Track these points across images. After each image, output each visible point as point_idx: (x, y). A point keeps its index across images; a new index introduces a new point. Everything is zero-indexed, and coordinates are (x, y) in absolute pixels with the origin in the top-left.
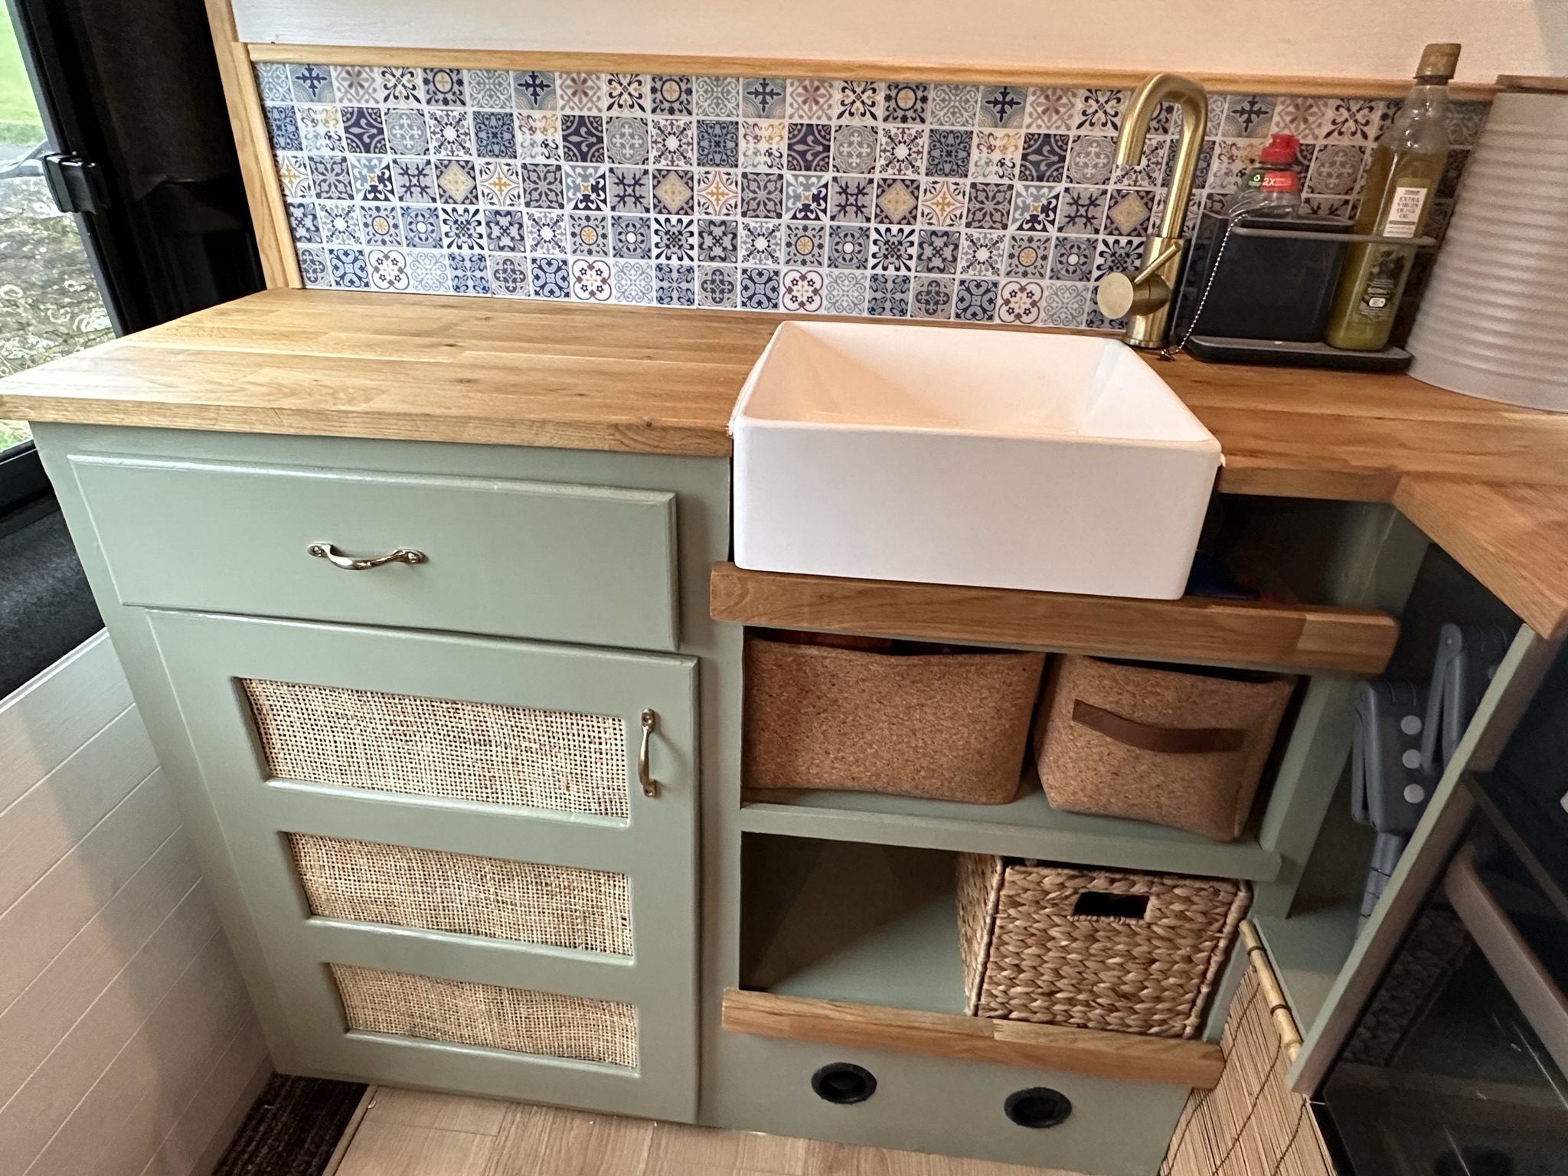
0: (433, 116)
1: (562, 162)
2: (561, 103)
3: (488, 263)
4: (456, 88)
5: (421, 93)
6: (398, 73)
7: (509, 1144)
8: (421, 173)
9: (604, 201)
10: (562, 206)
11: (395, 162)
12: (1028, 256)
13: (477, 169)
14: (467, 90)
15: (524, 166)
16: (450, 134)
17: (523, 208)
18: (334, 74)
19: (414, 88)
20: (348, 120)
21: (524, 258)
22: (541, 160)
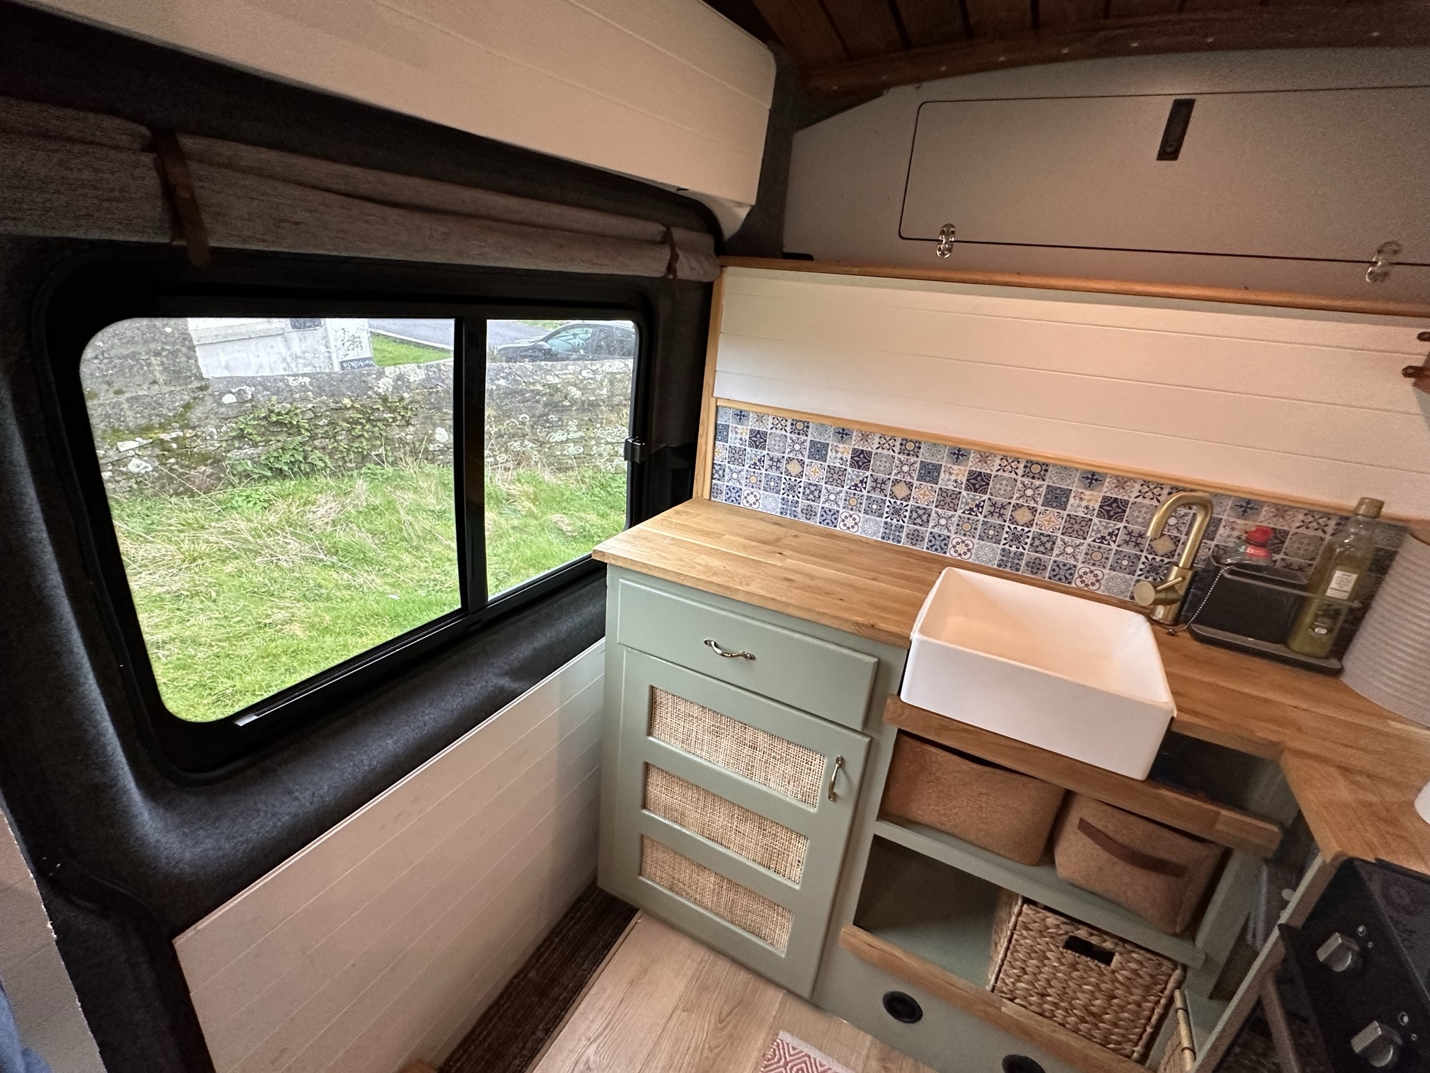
0: (791, 438)
1: (848, 468)
2: (854, 443)
3: (800, 505)
4: (805, 429)
5: (788, 429)
6: (780, 419)
7: (705, 970)
8: (779, 461)
9: (865, 488)
10: (843, 487)
11: (768, 454)
12: (1097, 556)
13: (806, 464)
14: (810, 430)
15: (829, 466)
16: (797, 447)
17: (823, 484)
18: (751, 415)
19: (786, 426)
20: (752, 434)
21: (818, 506)
22: (838, 465)
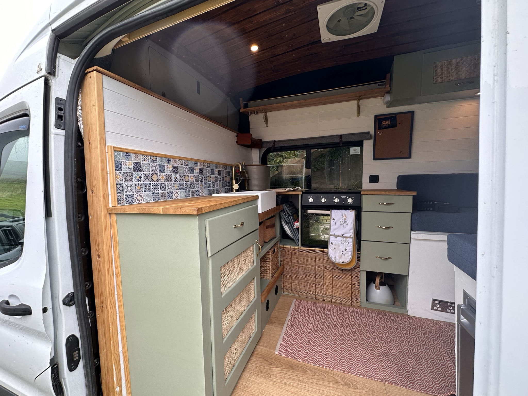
0: (151, 165)
2: (172, 163)
3: (160, 194)
4: (156, 160)
5: (150, 160)
6: (146, 156)
8: (148, 176)
11: (143, 173)
13: (159, 175)
14: (158, 160)
16: (154, 168)
17: (166, 182)
18: (132, 155)
19: (148, 159)
20: (134, 165)
22: (169, 173)
